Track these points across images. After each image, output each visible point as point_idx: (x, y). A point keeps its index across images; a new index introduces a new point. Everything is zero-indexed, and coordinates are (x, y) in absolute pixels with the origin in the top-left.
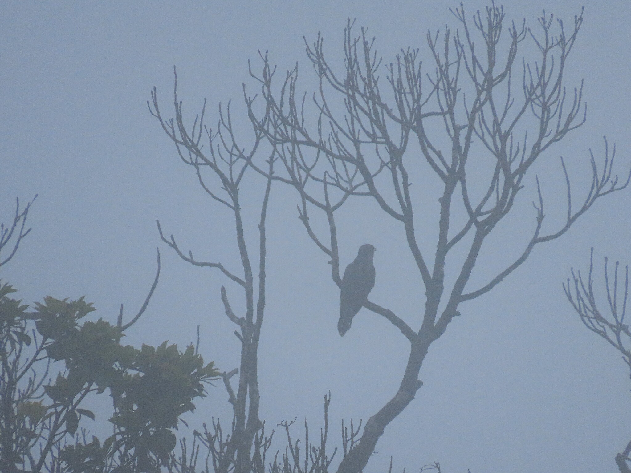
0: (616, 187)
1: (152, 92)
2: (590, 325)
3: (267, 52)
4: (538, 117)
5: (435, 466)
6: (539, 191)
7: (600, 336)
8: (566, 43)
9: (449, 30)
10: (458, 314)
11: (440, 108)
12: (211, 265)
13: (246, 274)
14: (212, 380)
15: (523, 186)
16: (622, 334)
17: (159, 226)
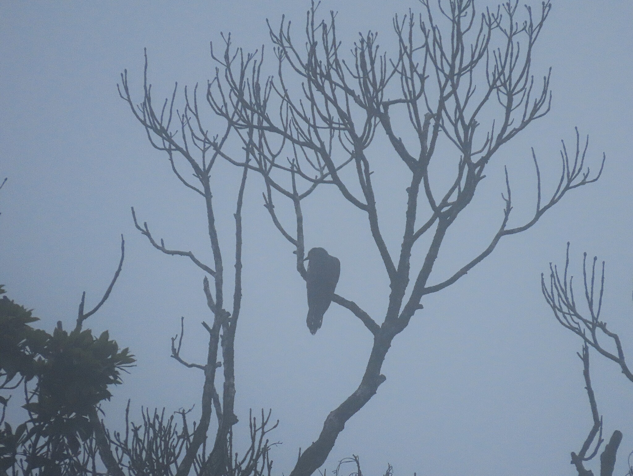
0: (587, 180)
1: (122, 75)
2: (564, 321)
3: (230, 34)
4: (503, 105)
5: (353, 459)
6: (507, 182)
7: (575, 334)
8: (533, 30)
9: (413, 14)
10: (421, 307)
11: (404, 94)
12: (181, 254)
13: (216, 263)
14: (127, 366)
15: (484, 176)
16: (598, 330)
17: (133, 213)
